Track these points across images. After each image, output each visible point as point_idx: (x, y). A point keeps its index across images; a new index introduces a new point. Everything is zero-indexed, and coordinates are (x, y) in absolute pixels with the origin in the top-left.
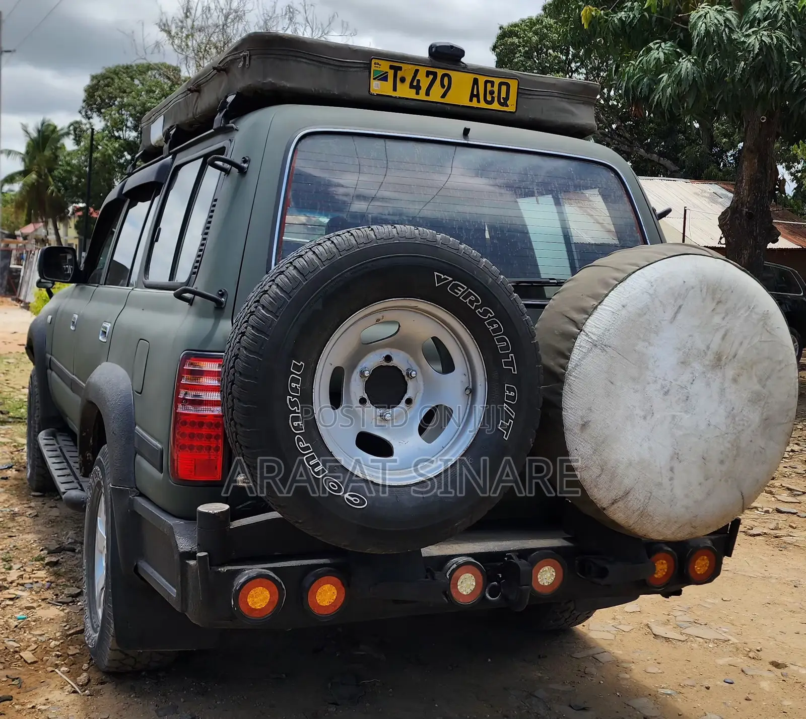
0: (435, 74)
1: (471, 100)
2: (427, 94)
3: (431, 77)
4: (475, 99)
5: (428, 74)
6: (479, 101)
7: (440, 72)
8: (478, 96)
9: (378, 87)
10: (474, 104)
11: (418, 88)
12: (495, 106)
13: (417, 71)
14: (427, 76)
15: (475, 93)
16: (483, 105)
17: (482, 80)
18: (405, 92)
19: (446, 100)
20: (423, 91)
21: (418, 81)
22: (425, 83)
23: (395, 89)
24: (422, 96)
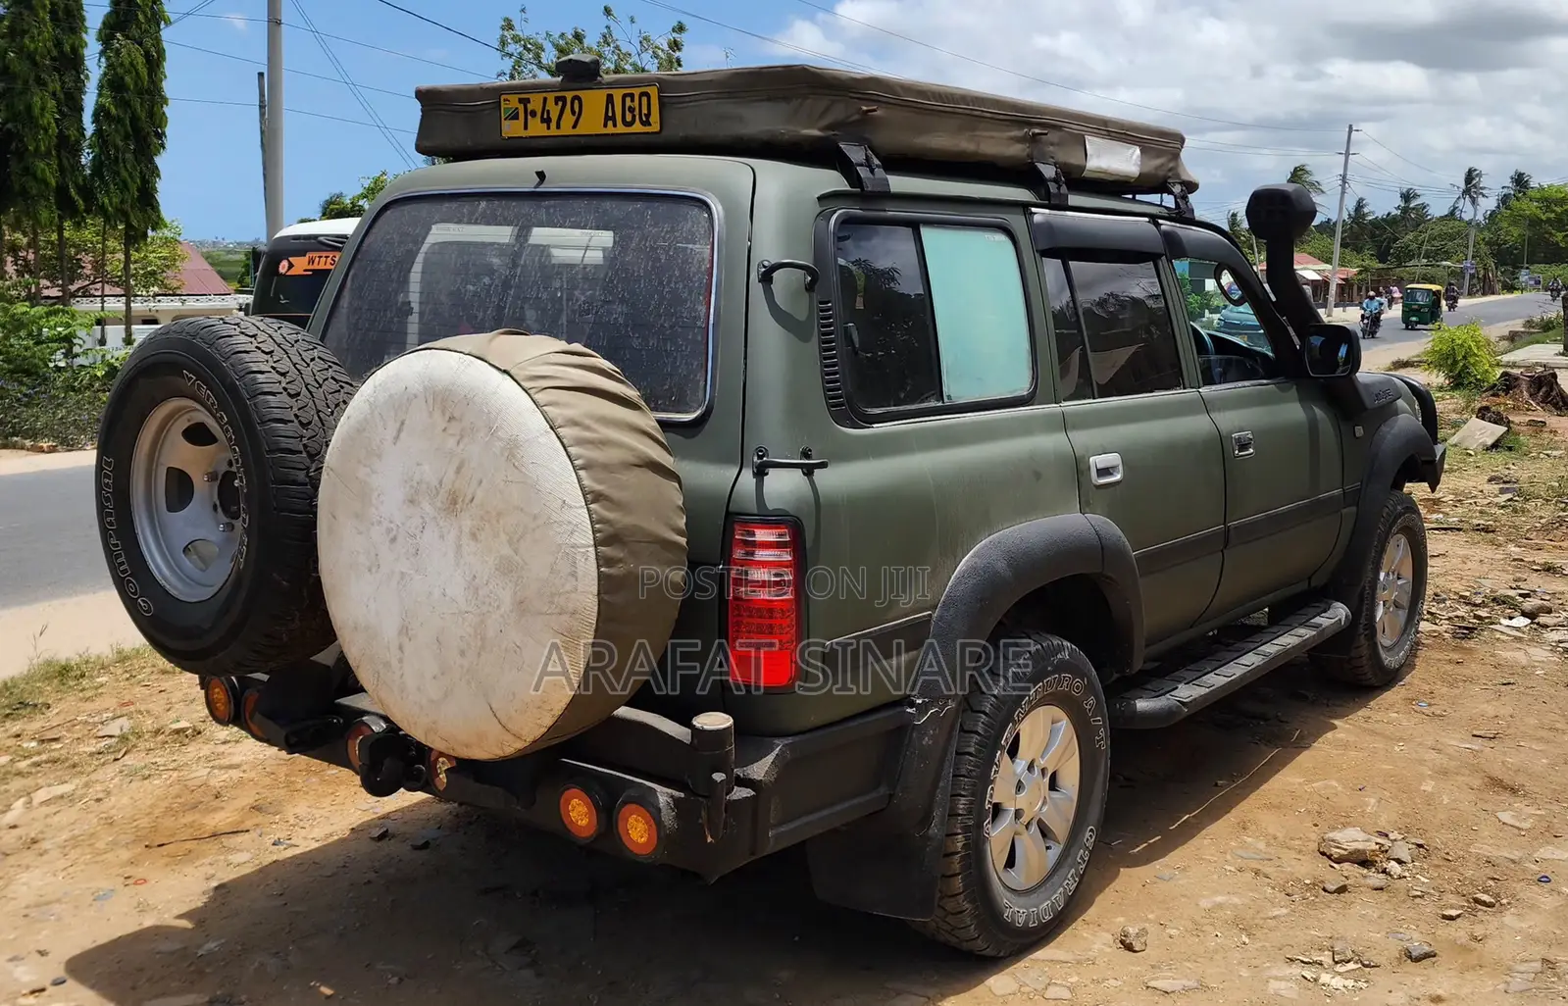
0: (563, 99)
1: (605, 125)
2: (558, 127)
3: (560, 103)
4: (610, 123)
5: (557, 100)
6: (615, 125)
7: (569, 95)
8: (613, 119)
9: (512, 129)
10: (610, 129)
11: (547, 121)
12: (638, 127)
13: (545, 99)
14: (556, 104)
15: (610, 114)
16: (621, 129)
17: (618, 95)
18: (537, 128)
19: (578, 131)
20: (553, 125)
21: (548, 112)
22: (554, 111)
23: (526, 128)
24: (553, 131)
